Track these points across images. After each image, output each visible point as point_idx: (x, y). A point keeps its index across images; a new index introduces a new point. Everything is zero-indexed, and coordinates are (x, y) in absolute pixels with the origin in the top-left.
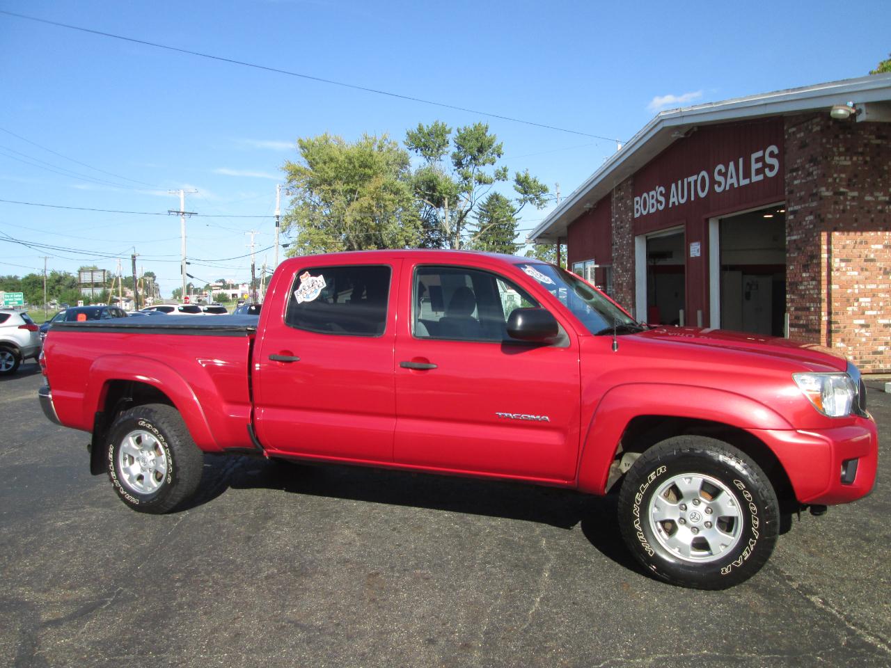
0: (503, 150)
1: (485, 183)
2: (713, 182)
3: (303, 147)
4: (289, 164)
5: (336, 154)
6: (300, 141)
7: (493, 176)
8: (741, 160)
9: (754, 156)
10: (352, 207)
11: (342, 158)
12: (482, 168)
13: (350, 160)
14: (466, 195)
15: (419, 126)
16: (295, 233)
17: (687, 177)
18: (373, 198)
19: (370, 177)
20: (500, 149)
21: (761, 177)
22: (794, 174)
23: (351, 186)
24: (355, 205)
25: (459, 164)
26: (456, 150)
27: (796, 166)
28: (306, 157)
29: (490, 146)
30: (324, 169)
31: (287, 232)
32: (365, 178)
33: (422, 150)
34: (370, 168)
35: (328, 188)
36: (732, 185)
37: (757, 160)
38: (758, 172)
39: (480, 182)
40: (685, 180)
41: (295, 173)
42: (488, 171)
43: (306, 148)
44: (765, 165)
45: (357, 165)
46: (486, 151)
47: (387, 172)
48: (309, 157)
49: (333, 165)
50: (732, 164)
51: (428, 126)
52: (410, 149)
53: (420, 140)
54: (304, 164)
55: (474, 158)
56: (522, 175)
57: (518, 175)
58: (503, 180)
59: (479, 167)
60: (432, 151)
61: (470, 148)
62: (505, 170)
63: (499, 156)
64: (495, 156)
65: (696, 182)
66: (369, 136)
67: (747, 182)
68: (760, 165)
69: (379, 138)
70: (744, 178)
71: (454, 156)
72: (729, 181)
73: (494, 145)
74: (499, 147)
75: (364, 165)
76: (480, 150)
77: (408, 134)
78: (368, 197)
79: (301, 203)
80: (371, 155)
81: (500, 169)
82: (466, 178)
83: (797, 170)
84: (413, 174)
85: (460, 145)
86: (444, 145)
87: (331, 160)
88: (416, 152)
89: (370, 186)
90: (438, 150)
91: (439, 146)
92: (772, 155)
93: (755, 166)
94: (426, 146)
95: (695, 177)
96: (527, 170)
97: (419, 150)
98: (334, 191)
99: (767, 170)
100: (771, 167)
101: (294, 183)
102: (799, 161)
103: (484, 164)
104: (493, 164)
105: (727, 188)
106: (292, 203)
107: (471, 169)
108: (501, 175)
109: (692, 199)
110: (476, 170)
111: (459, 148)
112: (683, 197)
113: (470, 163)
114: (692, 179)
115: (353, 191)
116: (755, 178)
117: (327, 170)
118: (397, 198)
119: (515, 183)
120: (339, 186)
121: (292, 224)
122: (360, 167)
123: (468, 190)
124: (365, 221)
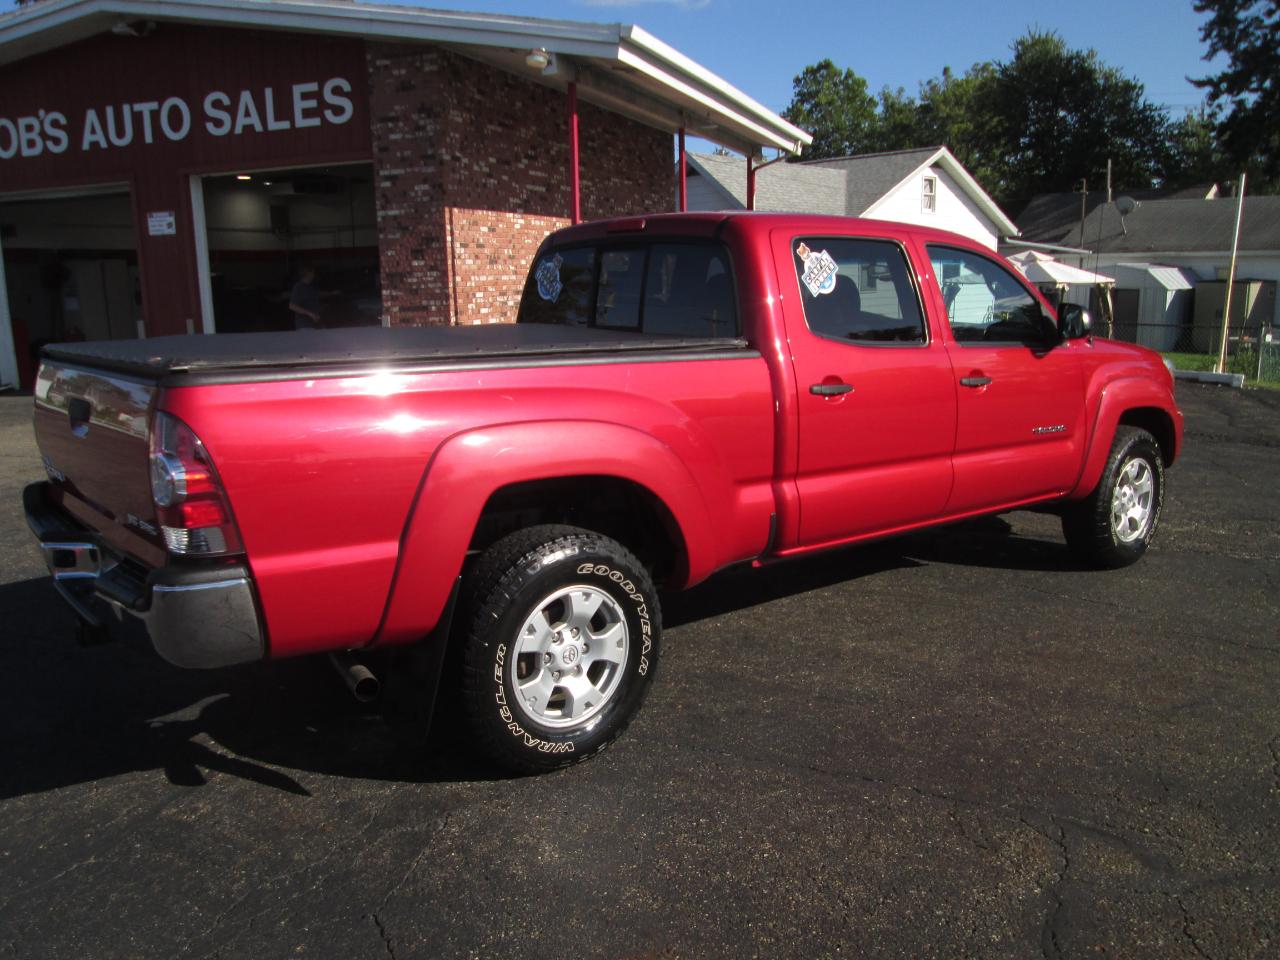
2: (200, 118)
8: (269, 93)
9: (298, 90)
17: (131, 102)
21: (315, 122)
22: (390, 125)
27: (393, 114)
36: (249, 128)
37: (305, 96)
38: (307, 113)
40: (126, 109)
44: (323, 105)
50: (246, 97)
65: (155, 115)
67: (285, 125)
68: (312, 104)
70: (278, 118)
72: (241, 121)
83: (395, 120)
92: (337, 91)
93: (299, 105)
95: (154, 105)
99: (328, 114)
100: (338, 110)
102: (397, 108)
105: (238, 130)
109: (149, 138)
112: (120, 134)
114: (146, 108)
116: (301, 122)
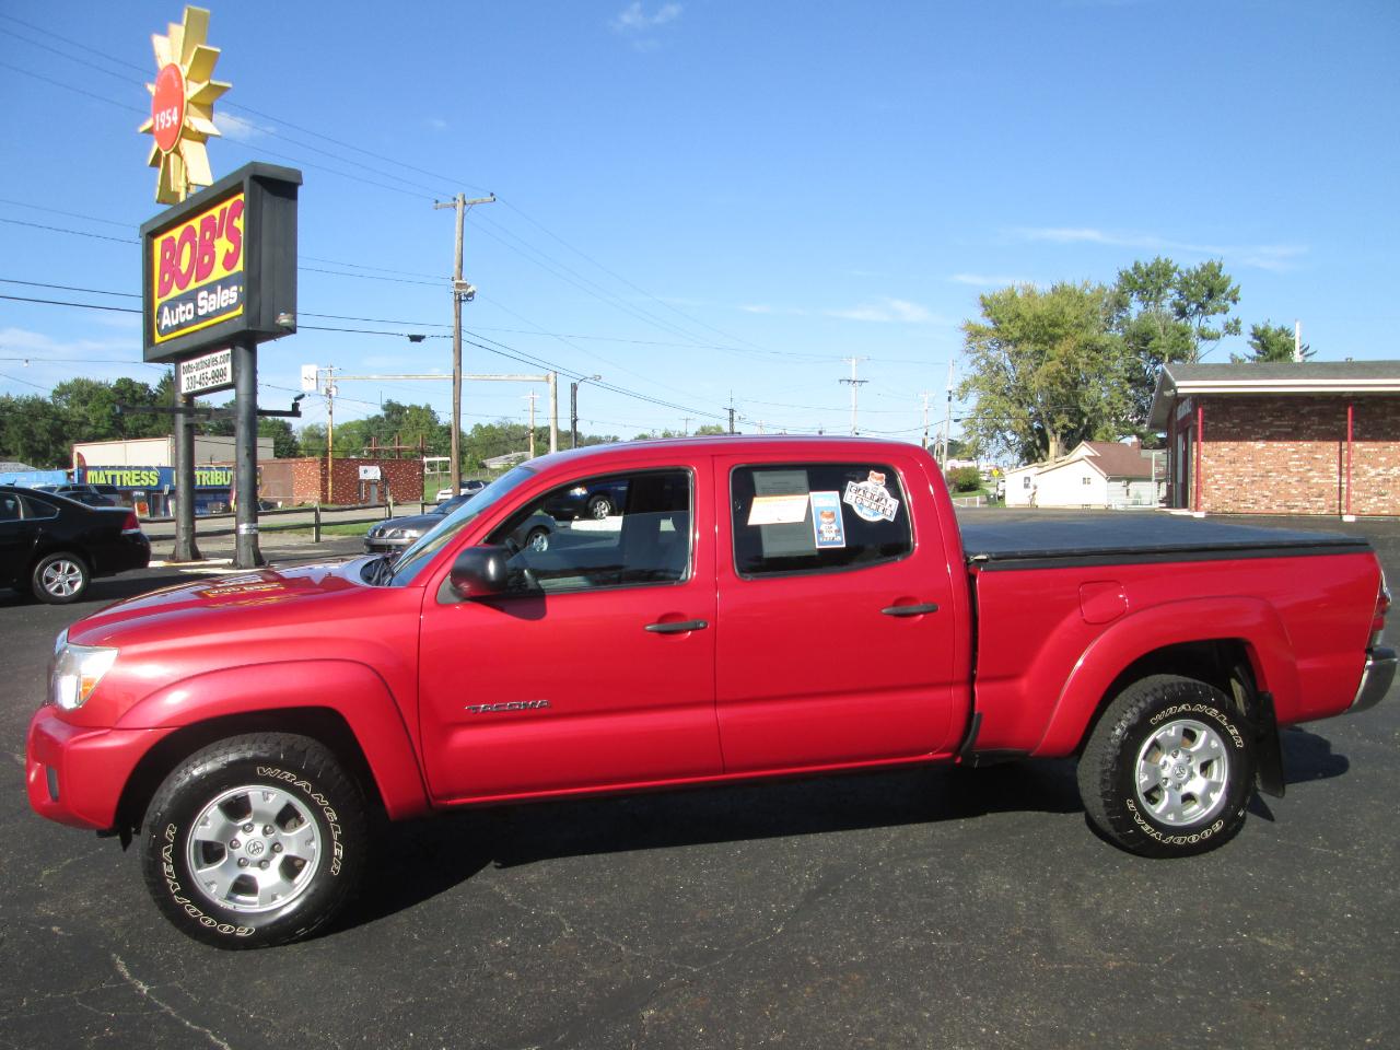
0: (1240, 295)
1: (1210, 339)
3: (984, 305)
4: (969, 324)
5: (1023, 309)
6: (983, 298)
7: (1221, 329)
10: (1039, 372)
11: (1029, 316)
12: (1210, 319)
13: (1039, 317)
15: (1136, 264)
16: (973, 400)
18: (1063, 362)
19: (1060, 337)
20: (1237, 293)
23: (1039, 347)
24: (1043, 369)
25: (1182, 313)
26: (1176, 297)
28: (988, 314)
29: (1223, 290)
30: (1008, 329)
32: (1054, 338)
33: (1139, 294)
34: (1060, 326)
35: (1012, 349)
39: (1203, 338)
41: (975, 334)
42: (1215, 323)
43: (989, 305)
45: (1046, 324)
46: (1217, 297)
48: (993, 315)
49: (1020, 323)
51: (1146, 265)
52: (1125, 292)
53: (1136, 283)
54: (987, 323)
55: (1201, 305)
58: (1235, 335)
59: (1207, 318)
60: (1151, 295)
62: (1238, 321)
63: (1235, 301)
64: (1230, 303)
66: (1068, 282)
69: (1079, 286)
71: (1175, 302)
73: (1229, 289)
74: (1236, 291)
75: (1054, 324)
76: (1211, 295)
77: (1120, 274)
78: (1056, 362)
79: (983, 362)
80: (1063, 311)
85: (1183, 291)
86: (1165, 288)
87: (1018, 316)
88: (1132, 295)
89: (1060, 349)
90: (1158, 293)
91: (1160, 289)
94: (1143, 289)
97: (1135, 294)
98: (1019, 353)
101: (973, 344)
103: (1214, 313)
104: (1225, 313)
106: (973, 363)
107: (1196, 320)
108: (1233, 328)
110: (1202, 321)
111: (1180, 295)
113: (1196, 312)
115: (1041, 352)
117: (1011, 330)
119: (1250, 338)
120: (1027, 347)
121: (971, 391)
122: (1050, 326)
124: (1054, 387)
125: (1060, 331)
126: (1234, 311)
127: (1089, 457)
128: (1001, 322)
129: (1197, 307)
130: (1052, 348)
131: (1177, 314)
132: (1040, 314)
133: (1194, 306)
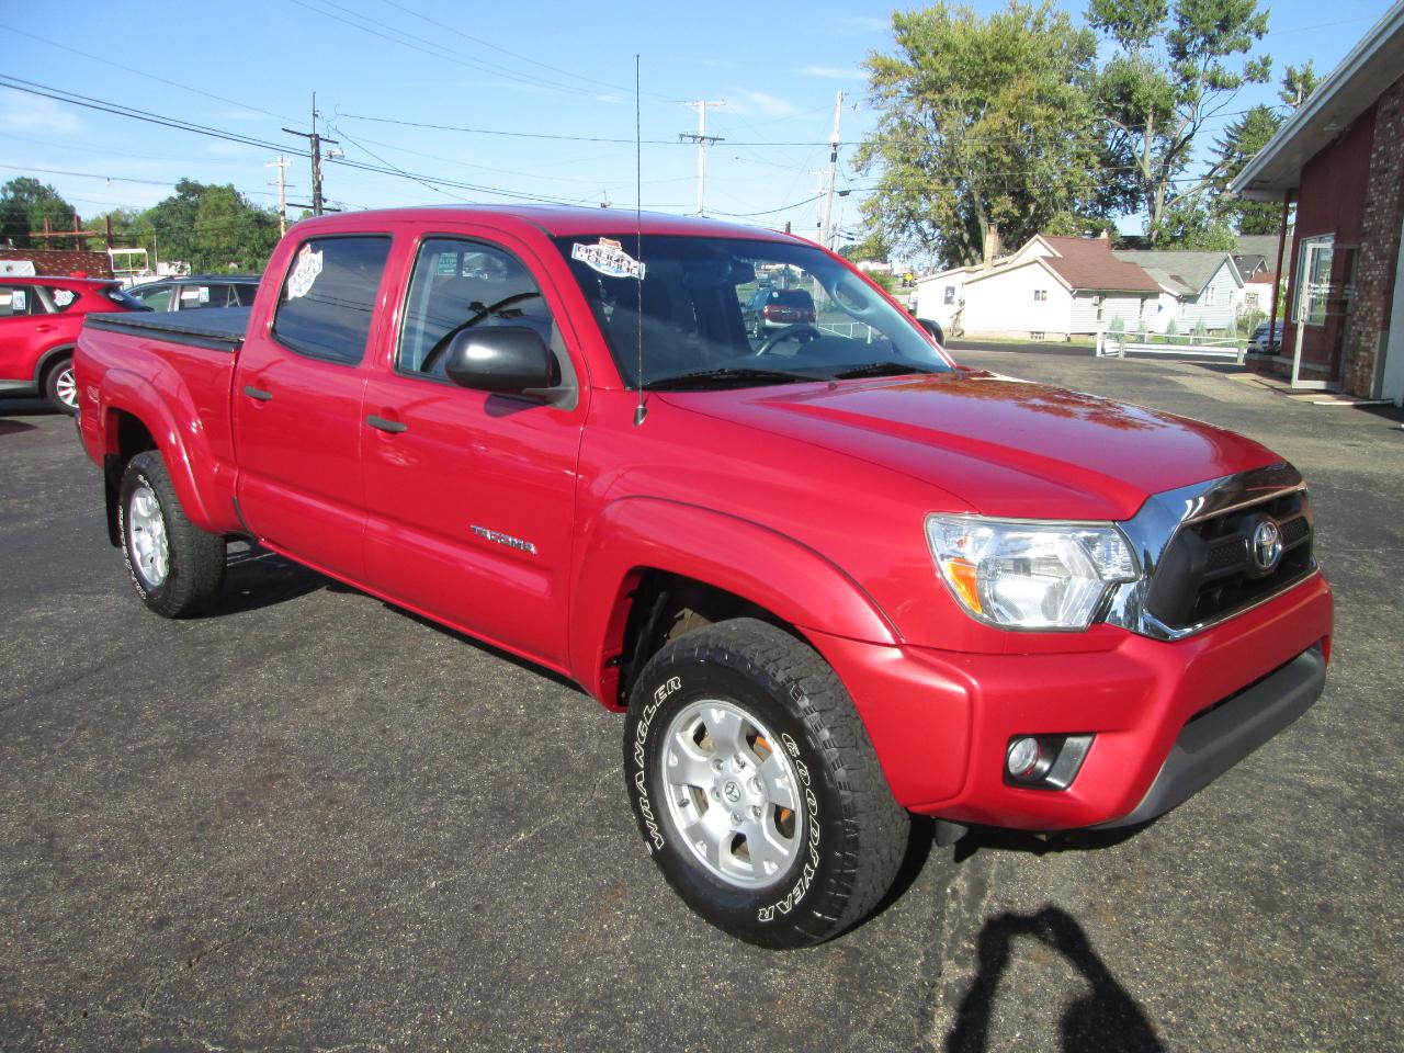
0: (1268, 25)
1: (1223, 87)
3: (899, 27)
4: (876, 56)
5: (956, 37)
6: (897, 16)
7: (1241, 75)
10: (974, 131)
11: (963, 44)
12: (1222, 60)
13: (978, 47)
14: (1186, 109)
16: (878, 171)
18: (1011, 116)
19: (1008, 77)
20: (1264, 22)
23: (977, 93)
24: (981, 126)
25: (1180, 53)
26: (1176, 26)
28: (904, 43)
29: (1243, 18)
30: (931, 65)
31: (863, 172)
32: (1000, 80)
33: (1116, 27)
34: (1010, 60)
35: (937, 96)
39: (1214, 84)
41: (886, 71)
42: (1232, 65)
43: (905, 28)
45: (989, 57)
46: (1234, 27)
47: (1048, 68)
48: (910, 44)
49: (949, 57)
52: (1095, 27)
53: (1114, 10)
54: (898, 55)
55: (1211, 40)
56: (1299, 72)
57: (1290, 72)
58: (1261, 82)
59: (1218, 58)
60: (1134, 30)
61: (1202, 23)
62: (1266, 62)
63: (1259, 35)
64: (1252, 36)
66: (1019, 5)
69: (1036, 8)
71: (1172, 37)
73: (1252, 16)
74: (1262, 20)
75: (1000, 57)
76: (1224, 26)
78: (1003, 112)
79: (896, 122)
80: (1015, 39)
81: (1257, 61)
82: (1186, 79)
84: (1099, 73)
85: (1185, 16)
86: (1157, 17)
87: (947, 47)
88: (1106, 31)
89: (1008, 94)
90: (1145, 27)
91: (1148, 21)
94: (1123, 20)
96: (1311, 62)
97: (1111, 29)
98: (946, 102)
101: (882, 89)
103: (1227, 52)
104: (1245, 51)
106: (882, 122)
107: (1200, 61)
108: (1259, 73)
110: (1211, 63)
111: (1182, 23)
113: (1202, 50)
115: (980, 103)
117: (938, 66)
118: (1059, 115)
119: (1282, 88)
120: (958, 94)
121: (874, 157)
122: (994, 59)
123: (1190, 99)
124: (995, 155)
125: (1009, 68)
126: (1258, 49)
127: (1043, 257)
128: (923, 54)
129: (1203, 44)
130: (996, 93)
131: (1173, 55)
132: (980, 39)
133: (1200, 41)
